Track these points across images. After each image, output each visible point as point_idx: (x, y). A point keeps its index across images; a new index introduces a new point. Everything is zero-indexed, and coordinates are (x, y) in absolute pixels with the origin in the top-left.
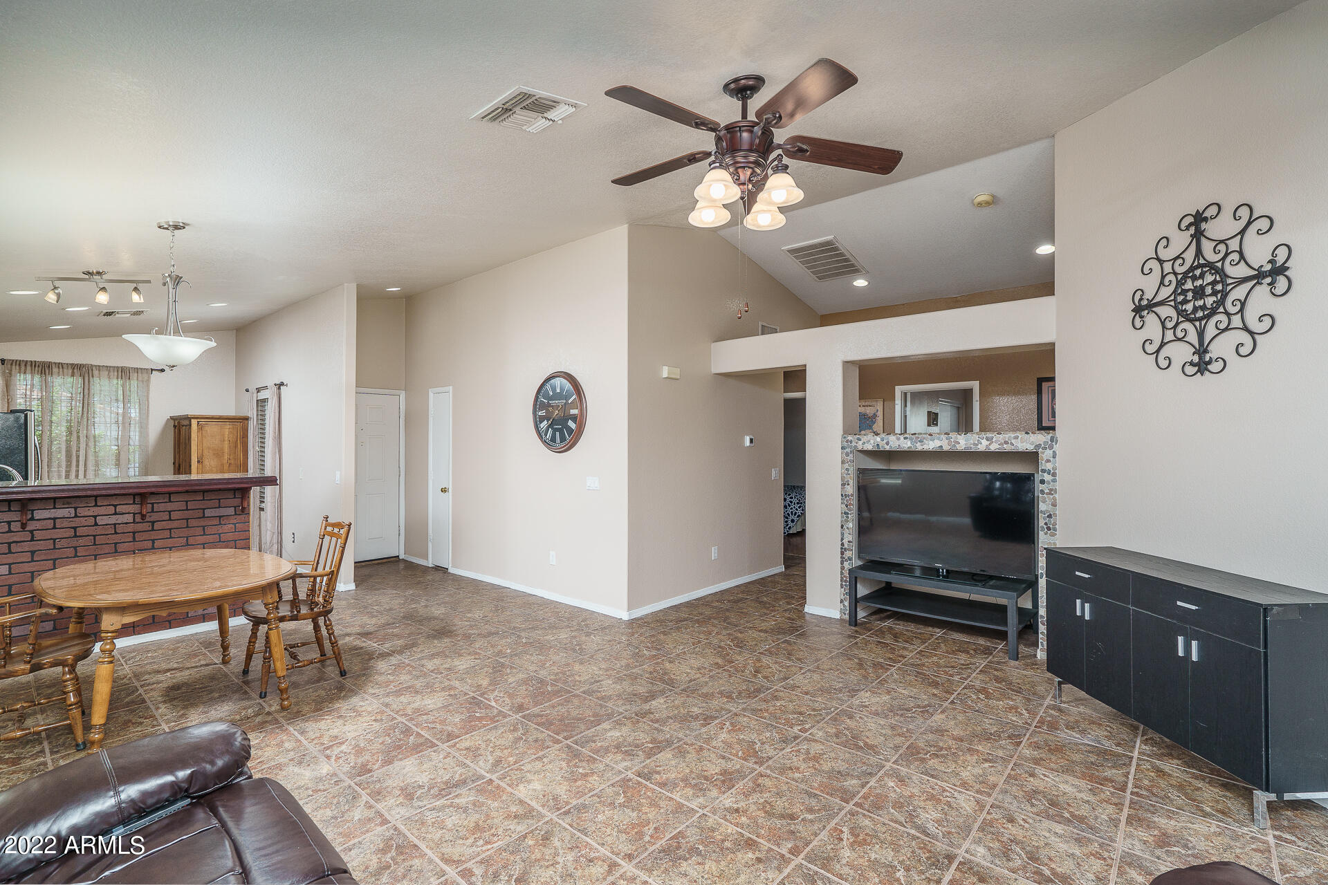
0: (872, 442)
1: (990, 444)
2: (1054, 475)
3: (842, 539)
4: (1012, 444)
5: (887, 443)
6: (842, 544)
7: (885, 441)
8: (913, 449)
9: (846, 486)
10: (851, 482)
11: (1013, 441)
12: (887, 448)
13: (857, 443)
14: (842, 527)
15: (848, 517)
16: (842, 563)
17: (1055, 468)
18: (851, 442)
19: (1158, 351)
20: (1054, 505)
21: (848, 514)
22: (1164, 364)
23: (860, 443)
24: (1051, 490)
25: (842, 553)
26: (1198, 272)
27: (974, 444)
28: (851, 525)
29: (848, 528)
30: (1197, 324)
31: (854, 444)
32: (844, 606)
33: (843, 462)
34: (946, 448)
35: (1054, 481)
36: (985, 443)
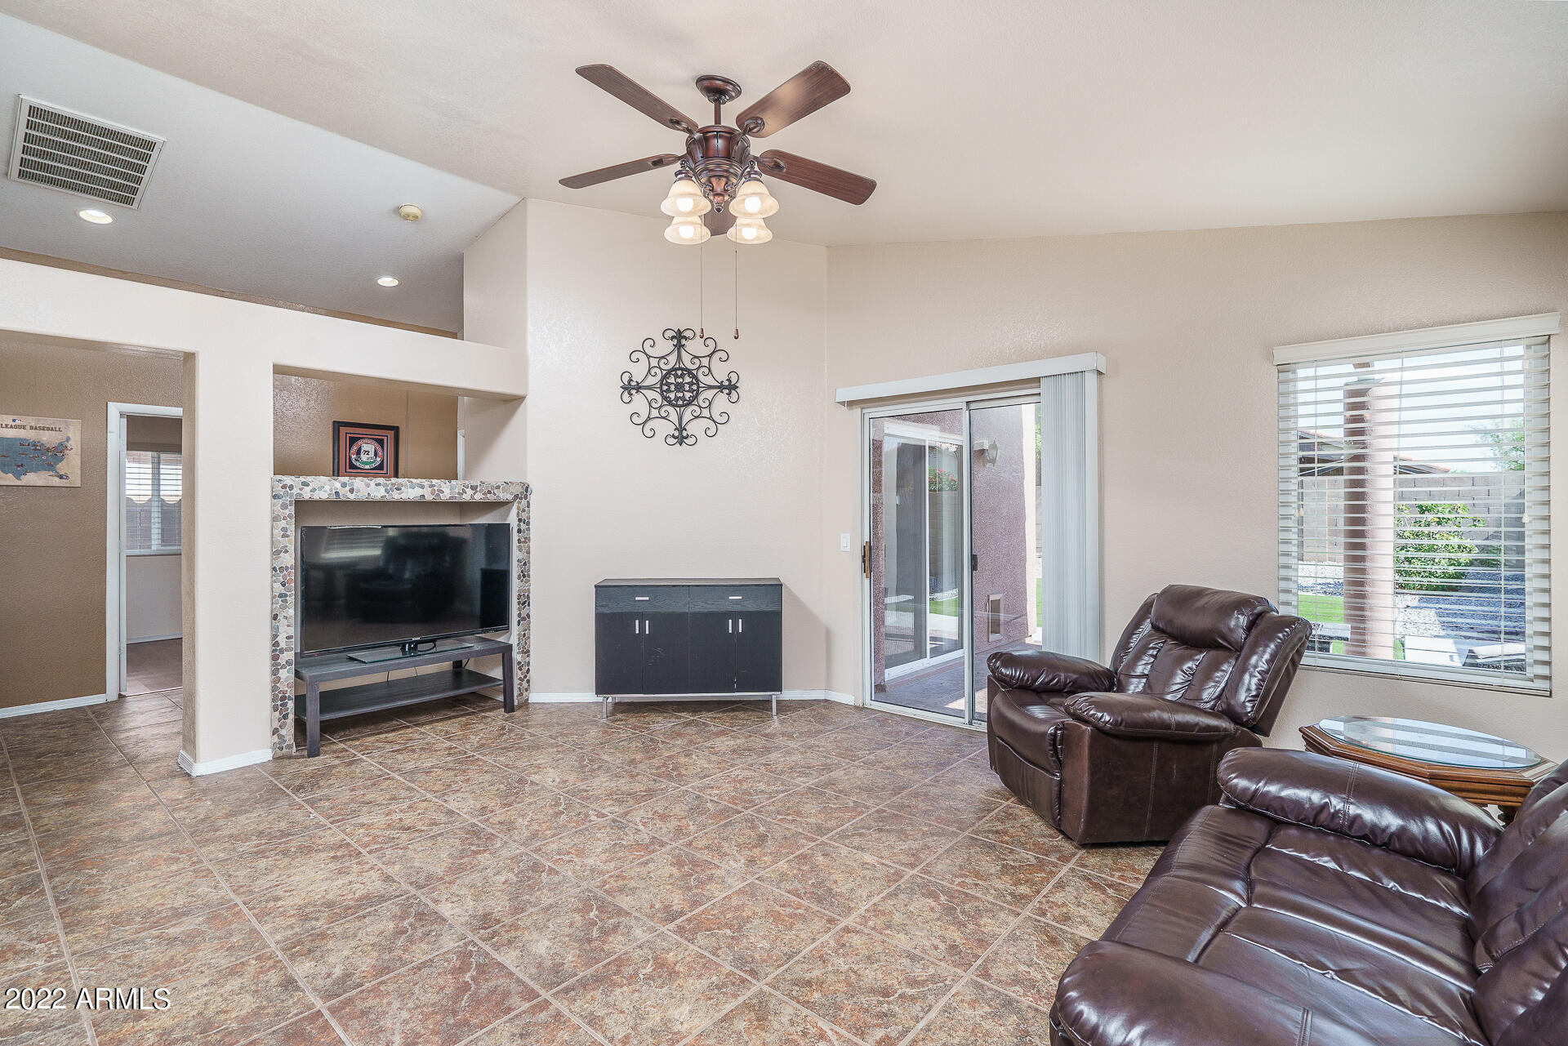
0: (327, 488)
1: (474, 494)
2: (528, 524)
3: (275, 636)
4: (495, 494)
5: (352, 491)
6: (276, 644)
7: (348, 488)
8: (388, 498)
9: (282, 555)
10: (291, 548)
11: (496, 491)
12: (352, 497)
13: (301, 489)
14: (275, 617)
15: (286, 601)
16: (275, 672)
17: (529, 518)
18: (291, 487)
19: (645, 423)
20: (528, 553)
21: (286, 596)
22: (650, 434)
23: (307, 489)
24: (526, 538)
25: (275, 658)
26: (679, 373)
27: (459, 493)
28: (291, 612)
29: (286, 618)
30: (678, 409)
31: (295, 491)
32: (281, 737)
33: (275, 519)
34: (429, 497)
35: (528, 529)
36: (469, 492)
